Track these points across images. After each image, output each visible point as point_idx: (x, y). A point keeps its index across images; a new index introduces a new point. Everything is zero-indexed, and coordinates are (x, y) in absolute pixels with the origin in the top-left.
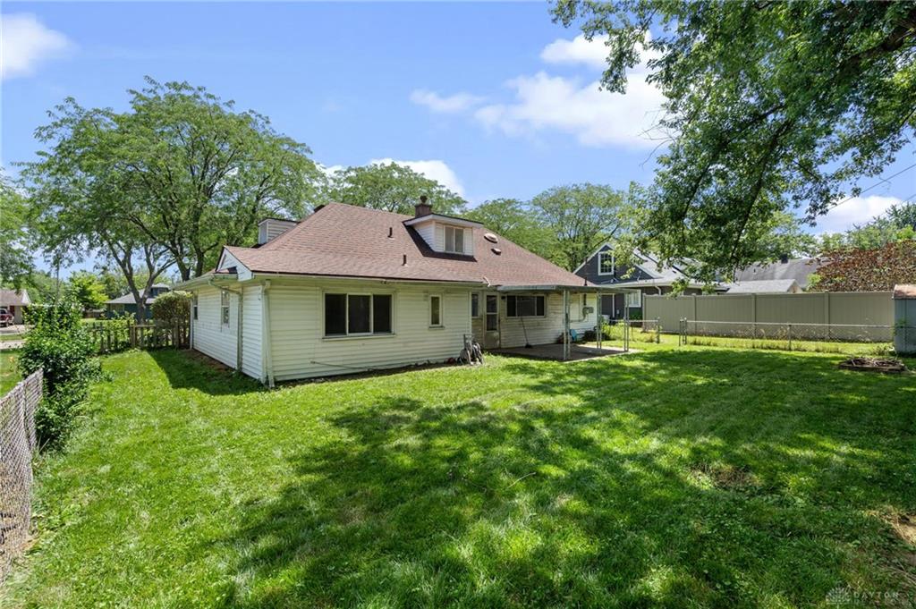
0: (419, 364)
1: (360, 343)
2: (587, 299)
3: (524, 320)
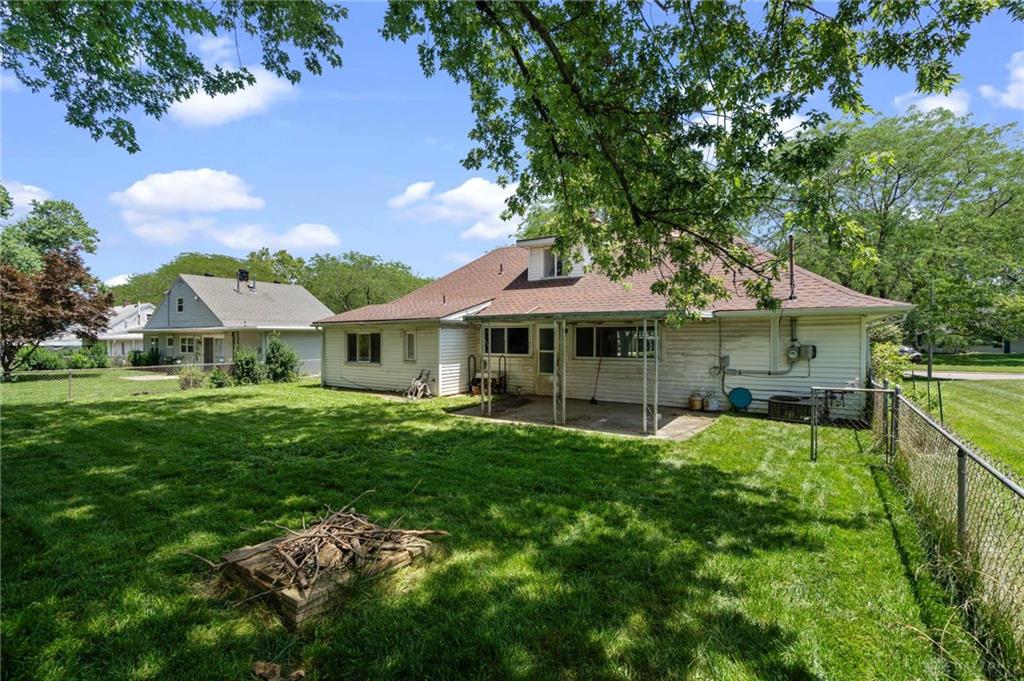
2: (798, 328)
3: (606, 363)
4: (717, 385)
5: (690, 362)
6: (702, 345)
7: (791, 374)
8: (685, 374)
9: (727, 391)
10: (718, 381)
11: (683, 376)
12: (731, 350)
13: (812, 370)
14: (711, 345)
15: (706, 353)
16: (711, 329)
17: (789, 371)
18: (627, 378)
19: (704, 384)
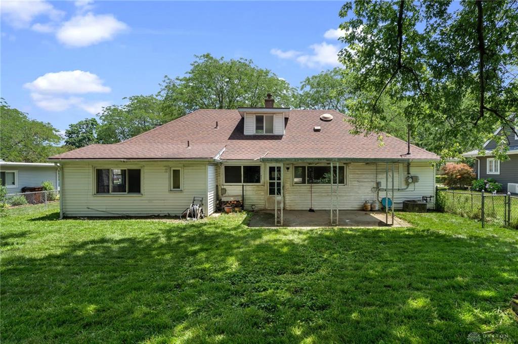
0: (161, 215)
1: (118, 198)
2: (411, 168)
3: (314, 187)
4: (375, 197)
5: (362, 186)
6: (368, 176)
7: (407, 190)
8: (359, 192)
9: (380, 199)
10: (375, 195)
11: (358, 193)
12: (381, 179)
13: (416, 187)
14: (372, 176)
15: (370, 180)
16: (373, 168)
17: (407, 188)
18: (328, 195)
19: (369, 197)
